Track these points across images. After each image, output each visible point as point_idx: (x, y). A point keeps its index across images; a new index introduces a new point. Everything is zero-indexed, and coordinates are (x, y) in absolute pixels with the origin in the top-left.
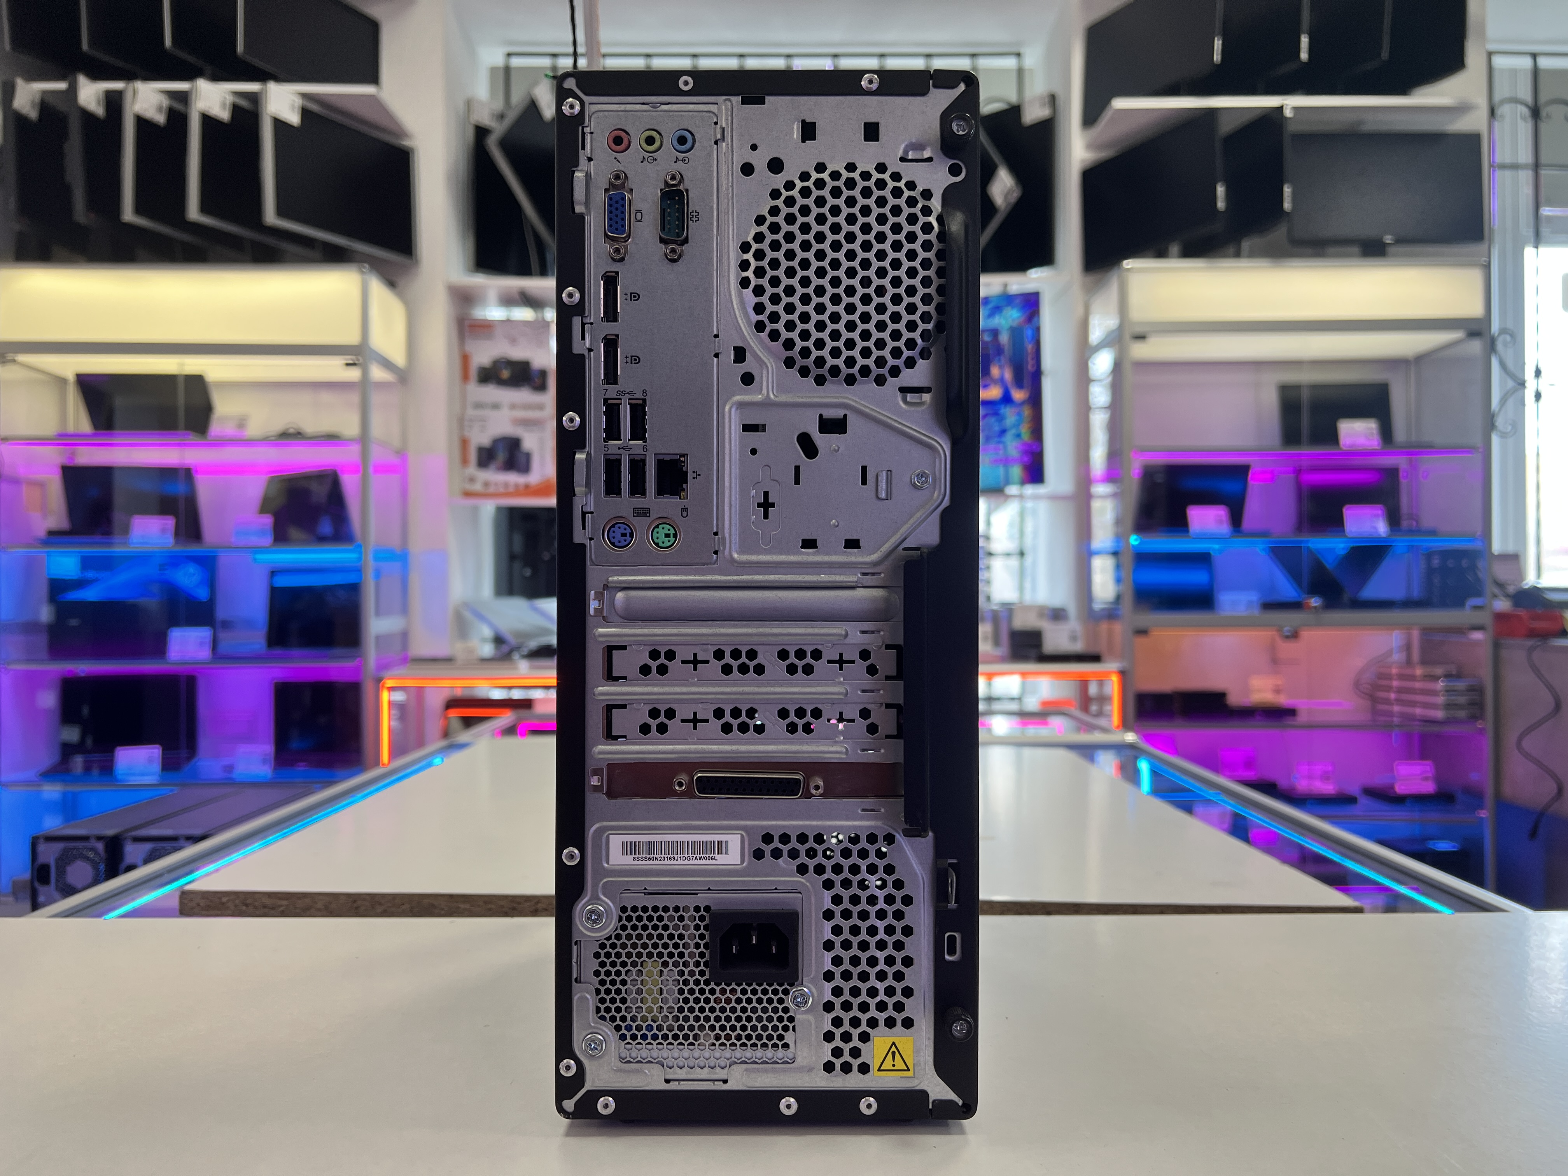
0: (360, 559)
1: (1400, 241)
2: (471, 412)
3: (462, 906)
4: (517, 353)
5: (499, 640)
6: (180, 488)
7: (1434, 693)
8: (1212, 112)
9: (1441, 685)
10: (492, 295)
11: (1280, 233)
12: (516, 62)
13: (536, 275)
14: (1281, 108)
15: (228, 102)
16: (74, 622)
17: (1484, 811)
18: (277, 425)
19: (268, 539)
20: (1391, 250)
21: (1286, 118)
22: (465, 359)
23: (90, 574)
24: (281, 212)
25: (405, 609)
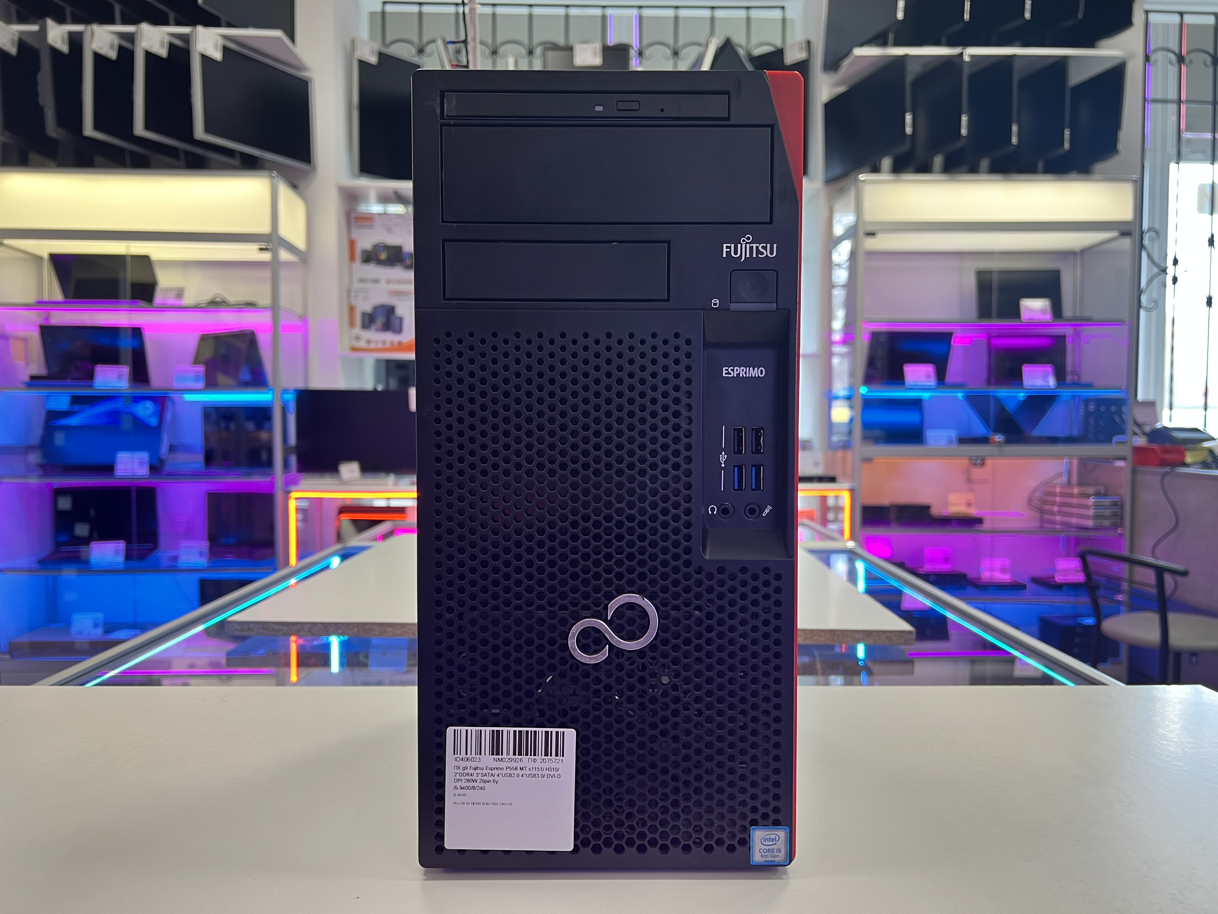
0: (269, 399)
2: (356, 285)
4: (392, 240)
7: (1087, 507)
9: (1092, 500)
10: (372, 194)
12: (390, 9)
15: (165, 42)
17: (1121, 596)
18: (207, 297)
19: (201, 385)
22: (352, 244)
24: (208, 129)
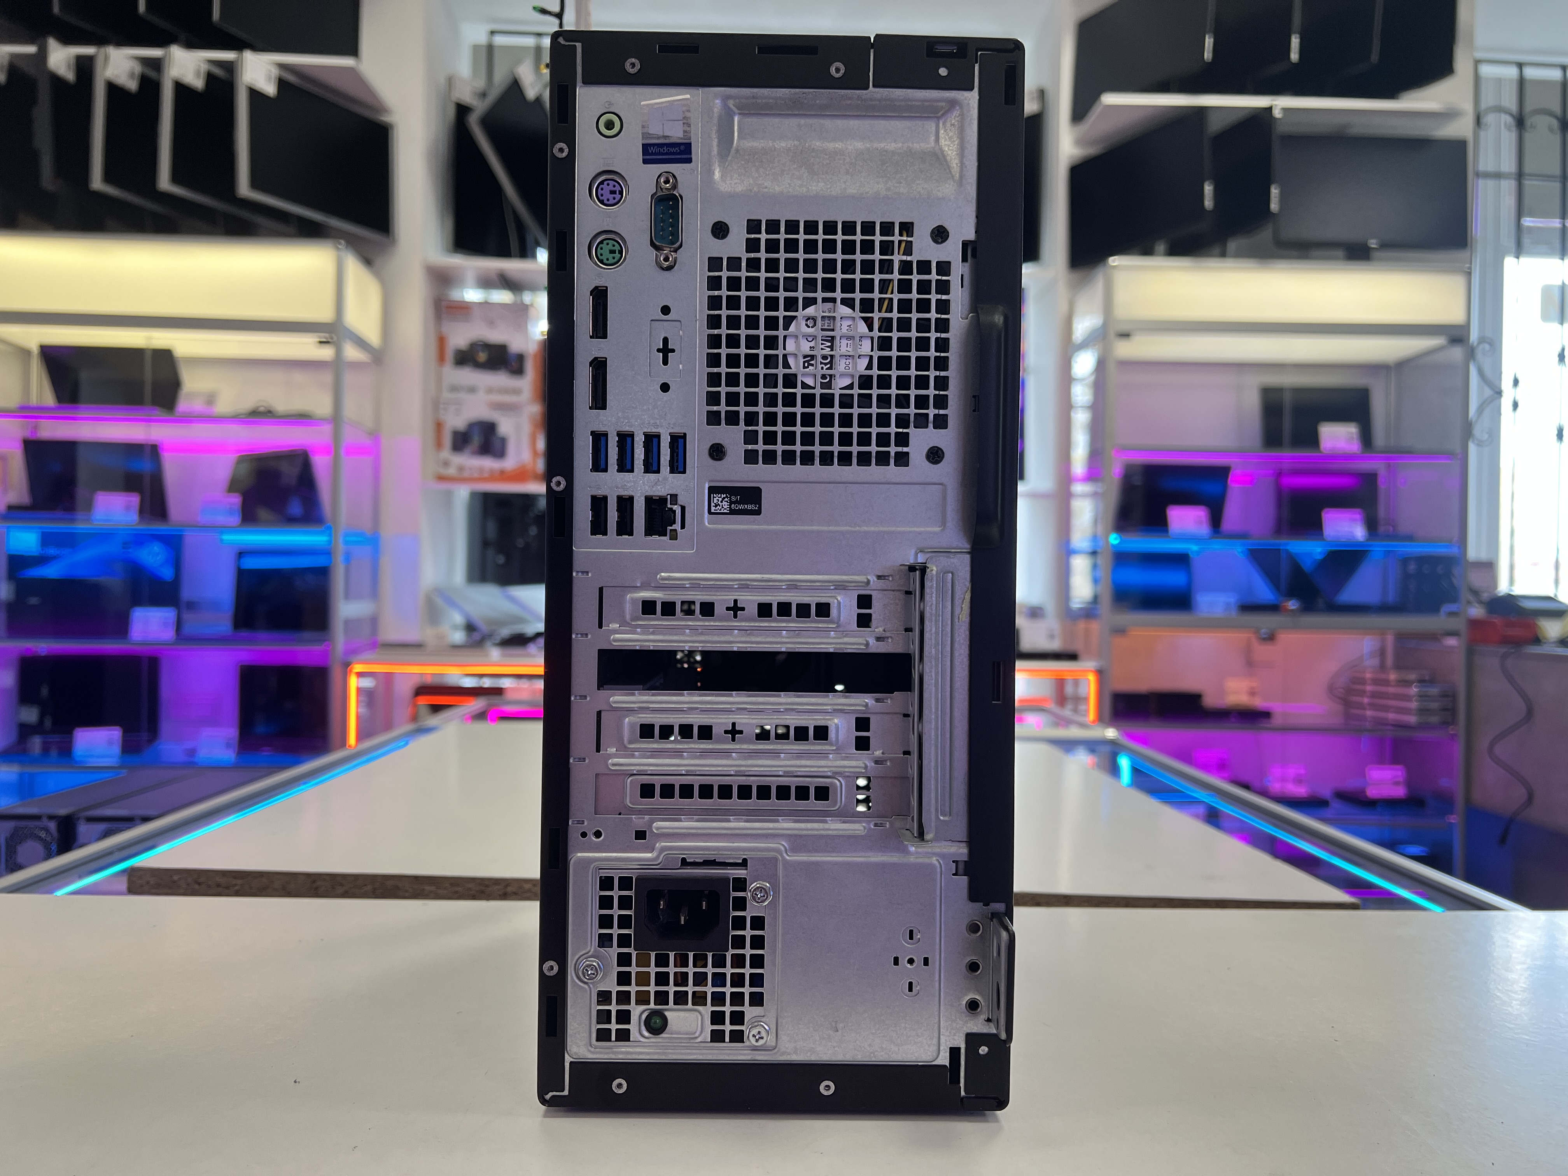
0: (330, 542)
1: (1386, 246)
2: (446, 395)
3: (428, 888)
4: (495, 336)
5: (470, 628)
6: (145, 466)
7: (1407, 698)
8: (1202, 111)
9: (1414, 690)
10: (470, 277)
11: (1266, 234)
12: (499, 40)
13: (515, 256)
14: (1270, 109)
15: (202, 71)
16: (34, 601)
17: (1454, 816)
18: (246, 404)
19: (236, 519)
20: (1376, 254)
21: (1275, 119)
22: (442, 341)
23: (52, 551)
24: (255, 184)
25: (374, 593)
